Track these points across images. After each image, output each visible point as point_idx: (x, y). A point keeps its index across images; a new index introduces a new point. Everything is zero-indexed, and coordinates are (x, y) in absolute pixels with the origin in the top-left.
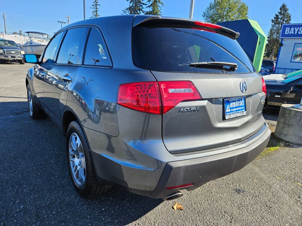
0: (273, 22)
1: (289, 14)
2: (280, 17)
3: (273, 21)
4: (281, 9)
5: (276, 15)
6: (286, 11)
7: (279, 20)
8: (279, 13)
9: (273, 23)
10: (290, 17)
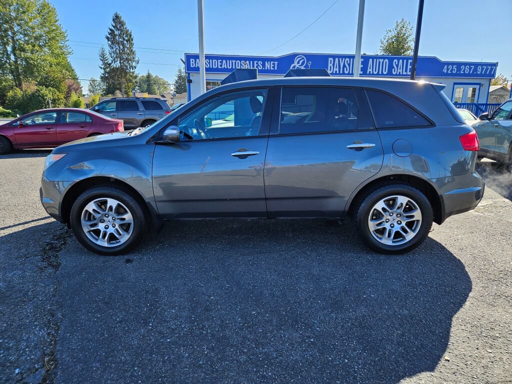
0: (108, 40)
1: (128, 31)
2: (116, 33)
3: (108, 38)
4: (114, 20)
5: (111, 30)
6: (122, 25)
7: (117, 37)
8: (114, 27)
9: (110, 42)
10: (131, 36)
